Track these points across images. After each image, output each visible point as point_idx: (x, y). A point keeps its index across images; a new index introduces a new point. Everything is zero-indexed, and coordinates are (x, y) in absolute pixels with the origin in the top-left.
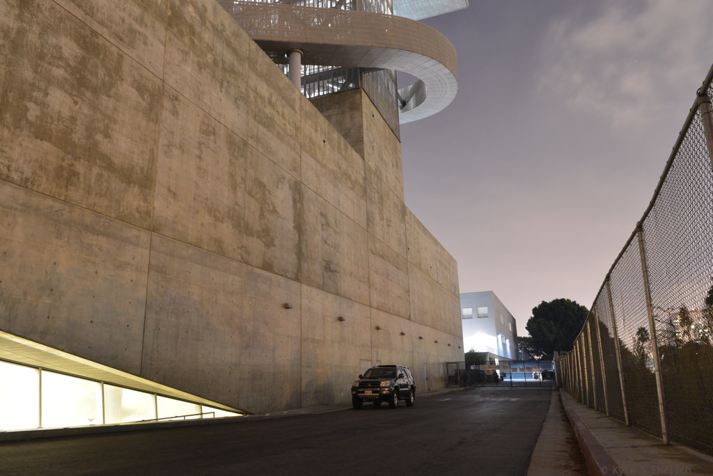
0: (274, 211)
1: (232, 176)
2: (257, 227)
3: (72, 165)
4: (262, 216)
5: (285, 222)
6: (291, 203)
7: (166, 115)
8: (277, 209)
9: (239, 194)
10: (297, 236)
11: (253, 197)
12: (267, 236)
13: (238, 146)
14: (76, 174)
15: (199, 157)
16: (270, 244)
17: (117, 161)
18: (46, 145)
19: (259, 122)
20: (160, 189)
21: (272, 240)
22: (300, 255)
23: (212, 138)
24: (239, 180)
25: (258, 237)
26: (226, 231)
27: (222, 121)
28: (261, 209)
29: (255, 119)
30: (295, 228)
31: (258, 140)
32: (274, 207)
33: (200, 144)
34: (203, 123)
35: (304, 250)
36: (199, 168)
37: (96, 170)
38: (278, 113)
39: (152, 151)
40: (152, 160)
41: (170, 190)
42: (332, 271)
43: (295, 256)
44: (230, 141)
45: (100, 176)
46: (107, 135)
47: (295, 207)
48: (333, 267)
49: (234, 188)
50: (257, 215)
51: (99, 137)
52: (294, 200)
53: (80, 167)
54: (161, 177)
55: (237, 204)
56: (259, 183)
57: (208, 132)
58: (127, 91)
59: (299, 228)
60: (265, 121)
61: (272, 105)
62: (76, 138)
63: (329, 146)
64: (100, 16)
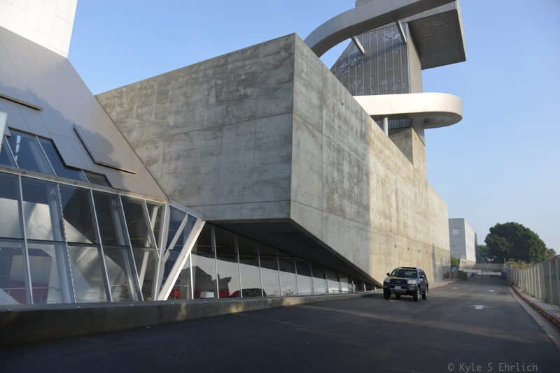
0: (392, 206)
2: (388, 215)
3: (359, 210)
4: (389, 210)
5: (394, 210)
6: (395, 200)
7: (370, 180)
9: (384, 203)
10: (397, 215)
11: (387, 203)
12: (390, 218)
14: (359, 213)
15: (377, 193)
16: (391, 221)
17: (364, 204)
18: (355, 206)
20: (371, 210)
22: (398, 222)
24: (384, 197)
26: (382, 220)
27: (380, 175)
28: (389, 207)
31: (386, 176)
33: (377, 188)
34: (377, 179)
35: (399, 220)
36: (377, 198)
37: (362, 209)
40: (369, 200)
43: (397, 224)
44: (382, 183)
45: (362, 211)
46: (363, 196)
47: (396, 202)
49: (383, 201)
51: (362, 198)
54: (371, 205)
55: (384, 207)
56: (388, 196)
57: (378, 182)
58: (364, 177)
59: (397, 211)
60: (388, 167)
61: (389, 158)
62: (359, 200)
63: (403, 166)
64: (359, 154)
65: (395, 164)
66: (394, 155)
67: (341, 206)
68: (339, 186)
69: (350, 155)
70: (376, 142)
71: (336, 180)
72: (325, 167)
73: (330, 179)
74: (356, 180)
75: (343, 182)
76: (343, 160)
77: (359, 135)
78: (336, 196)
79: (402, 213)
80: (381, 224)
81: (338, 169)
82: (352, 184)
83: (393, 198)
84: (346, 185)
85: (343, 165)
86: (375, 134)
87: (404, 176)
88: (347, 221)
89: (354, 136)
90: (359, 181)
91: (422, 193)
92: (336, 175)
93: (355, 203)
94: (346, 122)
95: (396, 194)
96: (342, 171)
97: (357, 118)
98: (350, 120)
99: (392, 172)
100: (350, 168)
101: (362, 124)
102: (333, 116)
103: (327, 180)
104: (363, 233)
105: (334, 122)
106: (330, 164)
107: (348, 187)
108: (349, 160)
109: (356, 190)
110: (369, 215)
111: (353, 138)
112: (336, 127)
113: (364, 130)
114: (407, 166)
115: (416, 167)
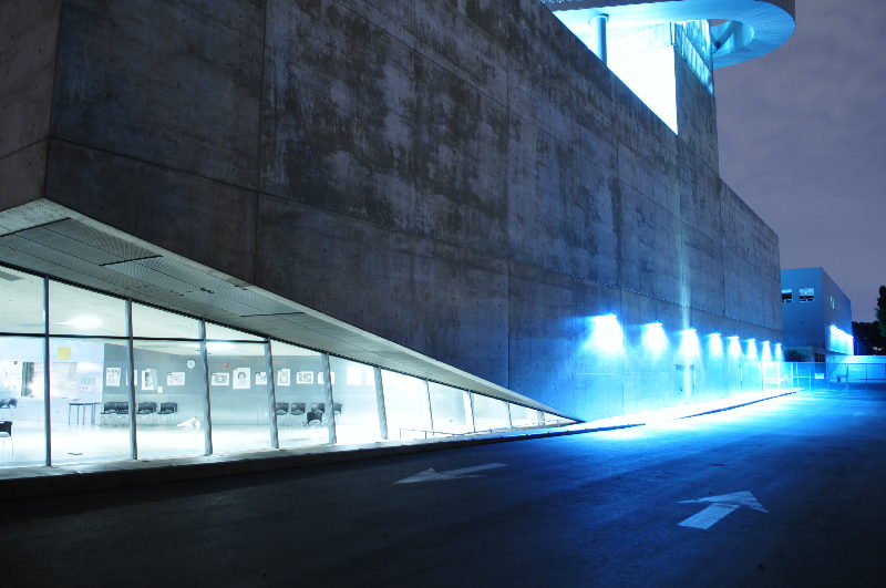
0: (597, 217)
1: (562, 189)
2: (583, 236)
3: (457, 211)
4: (587, 225)
5: (605, 228)
6: (610, 204)
7: (512, 141)
8: (600, 214)
9: (569, 206)
10: (616, 240)
11: (579, 206)
12: (591, 245)
13: (565, 156)
14: (458, 218)
15: (537, 178)
16: (594, 252)
17: (483, 198)
18: (442, 198)
19: (582, 124)
20: (512, 218)
21: (596, 248)
22: (620, 259)
23: (545, 154)
24: (567, 190)
25: (585, 248)
26: (560, 247)
27: (552, 133)
28: (586, 218)
29: (577, 121)
30: (614, 231)
31: (580, 142)
32: (596, 212)
33: (537, 163)
34: (538, 140)
35: (623, 253)
36: (537, 188)
37: (471, 211)
38: (596, 107)
39: (505, 182)
40: (505, 191)
41: (518, 216)
42: (648, 272)
43: (615, 261)
44: (560, 153)
45: (474, 215)
46: (475, 176)
47: (613, 209)
48: (649, 266)
49: (564, 200)
50: (583, 224)
51: (471, 180)
52: (613, 201)
53: (462, 212)
54: (512, 205)
55: (567, 217)
56: (584, 191)
57: (543, 149)
58: (485, 128)
59: (618, 231)
60: (586, 121)
61: (591, 99)
62: (458, 185)
63: (642, 129)
64: (463, 62)
65: (614, 119)
66: (609, 96)
67: (368, 190)
68: (356, 132)
69: (415, 55)
70: (537, 46)
71: (341, 112)
72: (280, 63)
73: (307, 103)
74: (443, 128)
75: (381, 124)
76: (381, 61)
77: (462, 9)
78: (341, 159)
79: (634, 239)
80: (555, 259)
81: (352, 83)
82: (426, 138)
83: (604, 198)
84: (396, 132)
85: (381, 75)
87: (646, 152)
88: (401, 236)
89: (438, 7)
90: (459, 134)
91: (703, 201)
92: (340, 95)
93: (437, 193)
95: (616, 189)
96: (377, 94)
99: (598, 133)
100: (417, 88)
103: (292, 105)
104: (478, 274)
106: (309, 61)
107: (407, 143)
108: (411, 69)
109: (445, 154)
110: (504, 231)
111: (432, 9)
114: (656, 132)
115: (685, 138)
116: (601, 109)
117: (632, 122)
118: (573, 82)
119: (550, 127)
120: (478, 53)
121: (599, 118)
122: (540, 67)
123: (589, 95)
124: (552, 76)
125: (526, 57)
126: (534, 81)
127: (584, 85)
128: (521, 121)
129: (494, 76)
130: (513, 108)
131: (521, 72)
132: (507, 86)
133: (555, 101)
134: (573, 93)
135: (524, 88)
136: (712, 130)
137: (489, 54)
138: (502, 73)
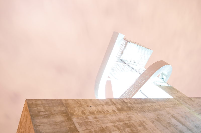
9: (169, 129)
27: (152, 118)
29: (154, 112)
38: (154, 106)
60: (155, 110)
61: (152, 106)
63: (166, 102)
64: (124, 120)
65: (159, 105)
66: (155, 102)
70: (134, 106)
77: (117, 111)
86: (131, 103)
89: (113, 114)
94: (100, 112)
97: (109, 105)
98: (103, 109)
99: (160, 110)
100: (121, 132)
101: (116, 105)
102: (84, 117)
105: (88, 119)
111: (112, 116)
112: (92, 120)
113: (120, 107)
114: (169, 101)
115: (175, 97)
116: (156, 106)
117: (163, 103)
118: (146, 106)
119: (150, 117)
120: (126, 116)
121: (157, 108)
122: (138, 108)
123: (151, 105)
124: (142, 108)
125: (134, 109)
126: (140, 112)
127: (149, 105)
128: (144, 121)
129: (132, 117)
130: (141, 120)
131: (136, 112)
132: (136, 117)
133: (146, 112)
134: (148, 108)
135: (139, 114)
136: (178, 91)
137: (128, 114)
138: (133, 116)
